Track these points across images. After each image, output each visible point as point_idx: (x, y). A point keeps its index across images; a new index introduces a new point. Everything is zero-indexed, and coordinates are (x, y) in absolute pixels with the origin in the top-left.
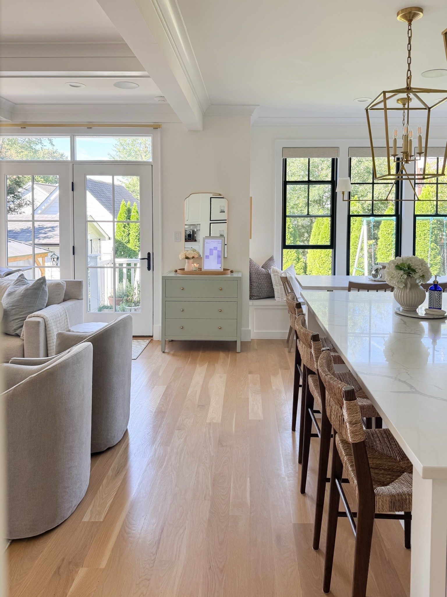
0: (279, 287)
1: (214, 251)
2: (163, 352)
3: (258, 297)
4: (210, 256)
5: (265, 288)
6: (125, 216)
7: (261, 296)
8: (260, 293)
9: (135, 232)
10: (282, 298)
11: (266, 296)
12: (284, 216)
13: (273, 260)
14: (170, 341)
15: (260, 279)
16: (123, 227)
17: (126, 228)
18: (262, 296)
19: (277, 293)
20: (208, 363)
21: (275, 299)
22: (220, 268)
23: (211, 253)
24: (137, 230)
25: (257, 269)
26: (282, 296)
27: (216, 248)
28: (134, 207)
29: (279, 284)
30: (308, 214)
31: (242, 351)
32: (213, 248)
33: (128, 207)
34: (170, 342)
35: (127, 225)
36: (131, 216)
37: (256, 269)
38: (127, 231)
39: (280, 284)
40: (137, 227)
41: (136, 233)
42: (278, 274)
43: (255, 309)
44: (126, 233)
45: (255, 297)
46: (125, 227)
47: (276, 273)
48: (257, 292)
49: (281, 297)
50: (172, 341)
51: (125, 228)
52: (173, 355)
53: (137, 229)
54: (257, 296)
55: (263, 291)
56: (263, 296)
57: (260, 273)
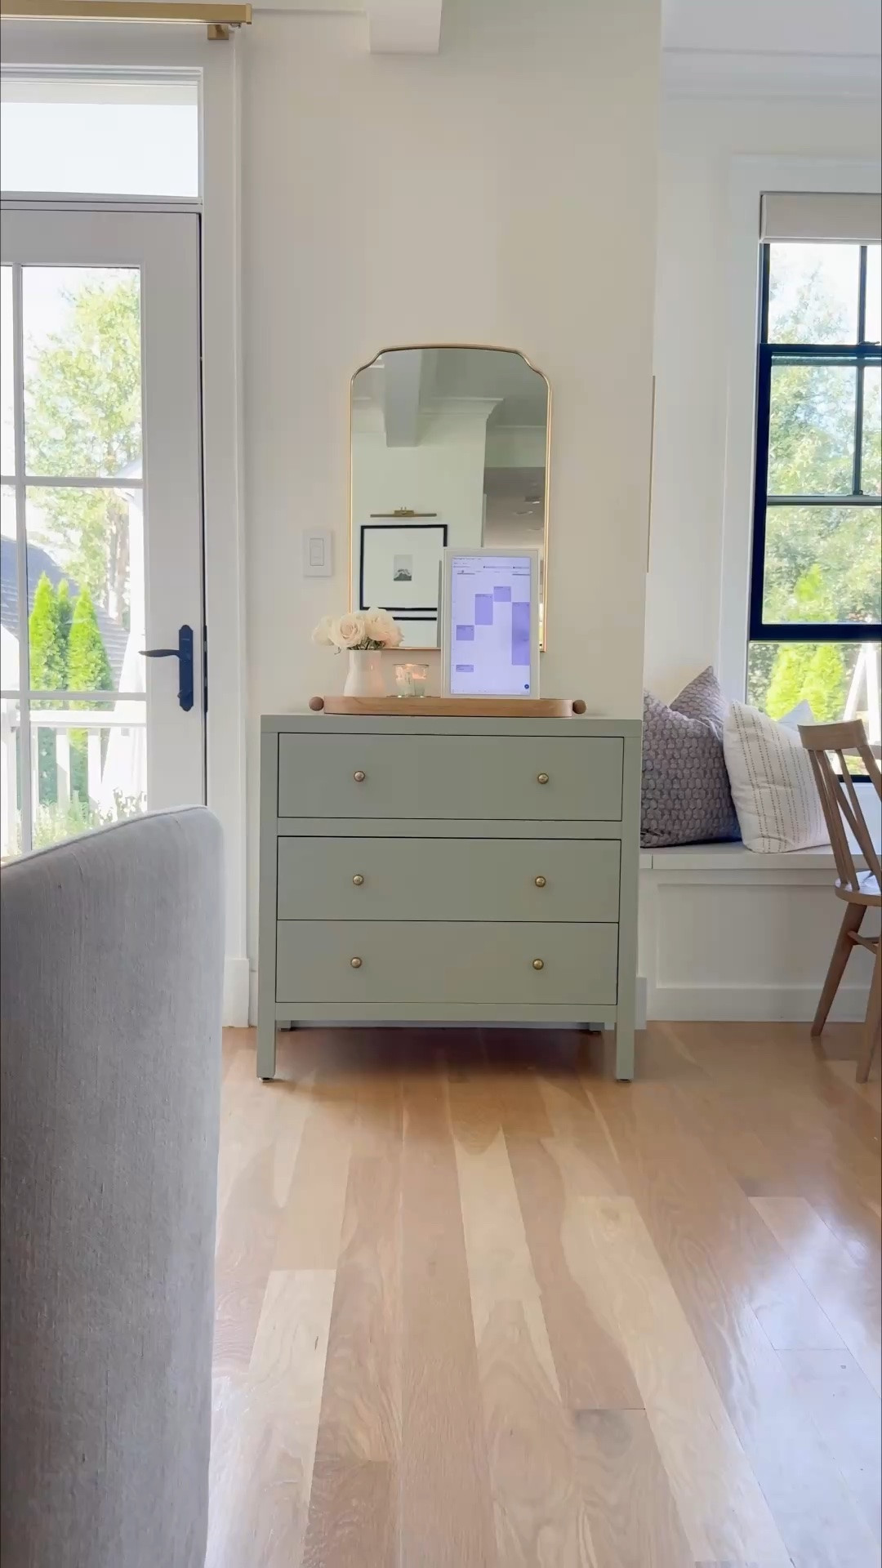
0: (768, 790)
1: (496, 605)
2: (264, 1079)
3: (666, 836)
4: (477, 628)
5: (696, 796)
6: (52, 627)
7: (681, 833)
8: (674, 817)
9: (85, 682)
10: (782, 837)
11: (699, 831)
12: (761, 502)
13: (714, 682)
14: (284, 1030)
15: (673, 757)
16: (46, 664)
17: (57, 668)
18: (684, 831)
19: (756, 817)
20: (504, 1130)
21: (745, 848)
22: (527, 687)
23: (484, 614)
24: (92, 675)
25: (660, 715)
26: (781, 829)
27: (503, 593)
28: (80, 599)
29: (764, 779)
30: (857, 491)
31: (641, 1071)
32: (491, 591)
33: (61, 597)
34: (288, 1036)
35: (57, 658)
36: (73, 628)
37: (653, 717)
38: (59, 676)
39: (770, 779)
40: (93, 665)
41: (89, 684)
42: (760, 734)
43: (660, 886)
44: (53, 683)
45: (655, 838)
46: (53, 665)
47: (751, 731)
48: (663, 815)
49: (776, 835)
50: (294, 1028)
51: (50, 667)
52: (320, 1094)
53: (92, 672)
54: (662, 832)
55: (689, 813)
56: (688, 831)
57: (673, 731)
